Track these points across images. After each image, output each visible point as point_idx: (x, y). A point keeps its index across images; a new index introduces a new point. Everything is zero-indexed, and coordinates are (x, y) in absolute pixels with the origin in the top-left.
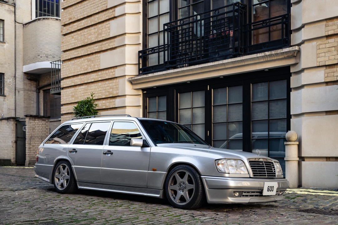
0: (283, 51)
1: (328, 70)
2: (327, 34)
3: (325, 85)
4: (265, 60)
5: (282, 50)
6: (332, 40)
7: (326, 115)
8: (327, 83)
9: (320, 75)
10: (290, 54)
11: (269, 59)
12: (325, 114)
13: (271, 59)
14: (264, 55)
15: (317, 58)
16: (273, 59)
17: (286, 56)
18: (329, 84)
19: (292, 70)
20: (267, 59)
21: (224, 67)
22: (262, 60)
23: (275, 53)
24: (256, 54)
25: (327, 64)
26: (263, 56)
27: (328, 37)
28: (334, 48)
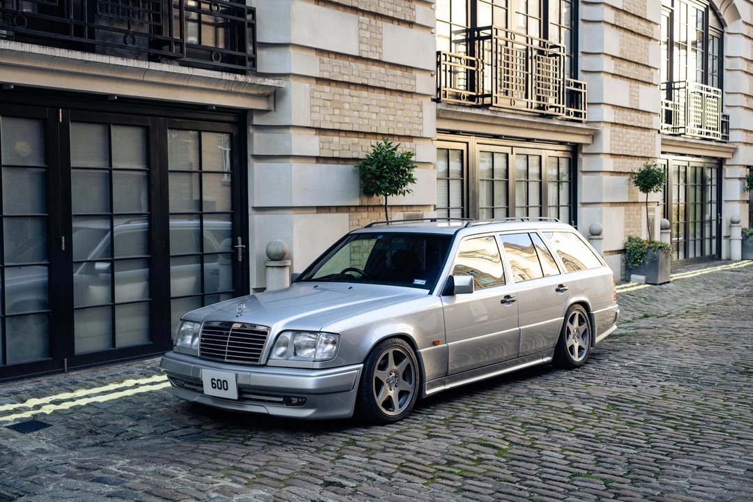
0: (265, 84)
1: (323, 138)
2: (322, 77)
3: (315, 161)
4: (226, 89)
5: (264, 81)
6: (327, 88)
7: (317, 213)
8: (319, 159)
9: (311, 144)
10: (268, 92)
11: (233, 90)
12: (315, 211)
13: (236, 90)
14: (233, 79)
15: (311, 112)
16: (241, 91)
17: (261, 92)
18: (321, 161)
19: (257, 120)
20: (230, 89)
21: (142, 79)
22: (221, 88)
23: (253, 82)
24: (220, 73)
25: (322, 127)
26: (229, 80)
27: (320, 80)
28: (329, 102)
